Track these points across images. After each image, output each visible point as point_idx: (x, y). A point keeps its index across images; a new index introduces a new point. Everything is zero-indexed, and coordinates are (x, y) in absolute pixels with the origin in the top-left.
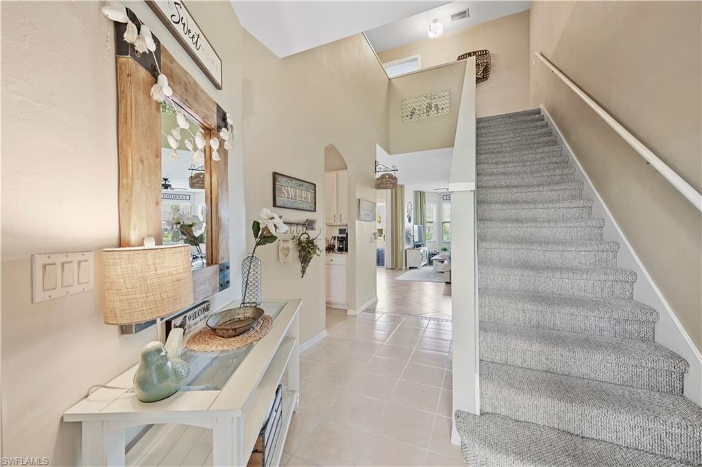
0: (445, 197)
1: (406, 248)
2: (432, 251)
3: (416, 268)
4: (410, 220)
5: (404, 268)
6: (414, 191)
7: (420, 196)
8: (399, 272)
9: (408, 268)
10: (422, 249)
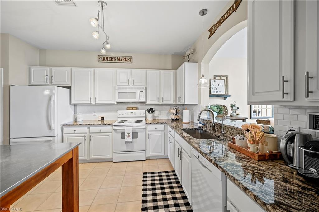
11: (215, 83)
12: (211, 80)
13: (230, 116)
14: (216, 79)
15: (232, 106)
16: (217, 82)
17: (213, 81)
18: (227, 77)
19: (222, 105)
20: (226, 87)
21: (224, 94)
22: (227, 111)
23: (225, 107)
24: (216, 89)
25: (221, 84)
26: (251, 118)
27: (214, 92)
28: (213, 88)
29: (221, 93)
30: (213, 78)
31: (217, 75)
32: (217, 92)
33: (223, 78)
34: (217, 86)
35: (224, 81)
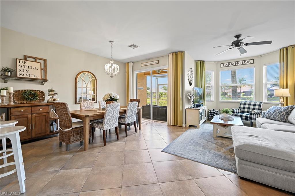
0: (222, 65)
1: (186, 107)
2: (211, 109)
3: (195, 127)
4: (190, 84)
5: (184, 125)
6: (195, 61)
7: (200, 64)
8: (180, 129)
9: (188, 126)
10: (201, 109)
11: (25, 64)
12: (18, 61)
13: (46, 102)
15: (51, 91)
16: (29, 64)
17: (22, 61)
18: (45, 61)
19: (38, 91)
20: (43, 71)
21: (40, 78)
22: (44, 97)
23: (42, 93)
24: (27, 72)
25: (35, 67)
26: (76, 103)
27: (23, 75)
28: (22, 70)
29: (34, 77)
30: (22, 58)
31: (30, 56)
32: (27, 75)
33: (38, 61)
34: (29, 68)
35: (41, 65)
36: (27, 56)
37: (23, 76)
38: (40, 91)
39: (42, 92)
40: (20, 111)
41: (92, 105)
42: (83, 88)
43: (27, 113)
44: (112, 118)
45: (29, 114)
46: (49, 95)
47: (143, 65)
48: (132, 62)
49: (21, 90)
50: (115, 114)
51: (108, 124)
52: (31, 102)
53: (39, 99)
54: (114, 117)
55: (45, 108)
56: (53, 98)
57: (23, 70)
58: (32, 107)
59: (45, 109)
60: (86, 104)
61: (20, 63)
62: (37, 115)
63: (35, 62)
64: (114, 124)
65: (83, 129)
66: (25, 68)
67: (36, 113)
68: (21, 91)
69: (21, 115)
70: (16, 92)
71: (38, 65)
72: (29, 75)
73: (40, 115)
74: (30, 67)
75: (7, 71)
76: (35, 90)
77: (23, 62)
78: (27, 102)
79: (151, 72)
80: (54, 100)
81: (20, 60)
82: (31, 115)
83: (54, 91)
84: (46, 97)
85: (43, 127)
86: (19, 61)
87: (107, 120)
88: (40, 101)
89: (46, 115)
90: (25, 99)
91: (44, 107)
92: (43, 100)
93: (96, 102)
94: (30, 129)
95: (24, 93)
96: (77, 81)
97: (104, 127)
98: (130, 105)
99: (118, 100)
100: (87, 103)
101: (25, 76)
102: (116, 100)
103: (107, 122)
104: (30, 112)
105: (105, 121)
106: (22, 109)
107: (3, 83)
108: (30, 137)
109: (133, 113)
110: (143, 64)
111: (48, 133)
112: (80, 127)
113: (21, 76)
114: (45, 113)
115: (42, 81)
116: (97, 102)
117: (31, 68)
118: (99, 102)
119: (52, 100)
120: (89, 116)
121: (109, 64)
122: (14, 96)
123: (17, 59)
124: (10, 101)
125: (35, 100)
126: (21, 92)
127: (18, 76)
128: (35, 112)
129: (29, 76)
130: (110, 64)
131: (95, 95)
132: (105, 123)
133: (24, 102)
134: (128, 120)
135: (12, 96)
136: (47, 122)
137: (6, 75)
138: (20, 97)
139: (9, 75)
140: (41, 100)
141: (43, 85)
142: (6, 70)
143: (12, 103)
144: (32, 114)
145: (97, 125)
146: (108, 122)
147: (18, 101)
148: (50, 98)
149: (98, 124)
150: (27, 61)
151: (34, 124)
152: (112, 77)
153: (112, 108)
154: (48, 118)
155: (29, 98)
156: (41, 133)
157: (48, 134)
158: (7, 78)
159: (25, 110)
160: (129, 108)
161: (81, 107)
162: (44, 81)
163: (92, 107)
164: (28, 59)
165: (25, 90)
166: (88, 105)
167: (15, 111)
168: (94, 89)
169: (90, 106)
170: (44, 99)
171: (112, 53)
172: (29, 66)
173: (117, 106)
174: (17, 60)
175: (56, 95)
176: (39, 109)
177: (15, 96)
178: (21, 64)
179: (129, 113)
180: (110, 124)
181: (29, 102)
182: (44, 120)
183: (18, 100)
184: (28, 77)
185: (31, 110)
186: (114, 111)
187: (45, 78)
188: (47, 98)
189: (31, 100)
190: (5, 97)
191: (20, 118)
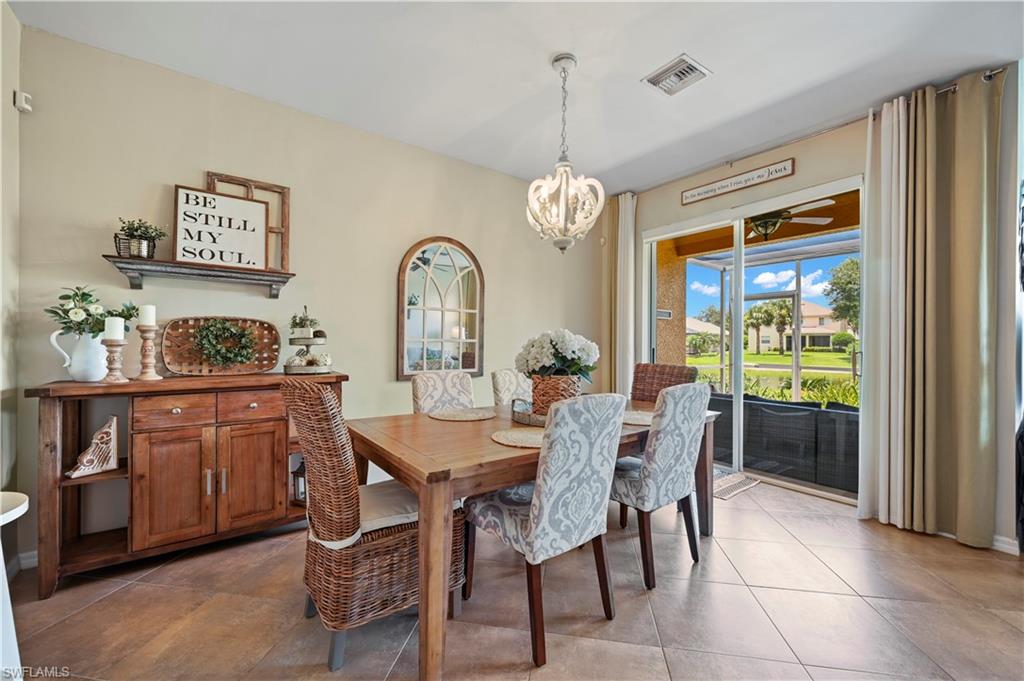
5: (1010, 546)
11: (208, 210)
12: (182, 193)
13: (282, 371)
14: (218, 190)
15: (300, 323)
16: (223, 206)
17: (197, 198)
18: (282, 192)
19: (254, 322)
20: (277, 239)
21: (260, 266)
22: (277, 350)
23: (270, 332)
24: (214, 241)
25: (245, 222)
26: (399, 376)
27: (197, 253)
28: (194, 234)
29: (240, 262)
30: (200, 183)
31: (227, 176)
32: (213, 255)
33: (258, 194)
34: (220, 225)
35: (267, 210)
36: (215, 174)
37: (198, 260)
38: (262, 324)
39: (271, 328)
40: (171, 412)
41: (465, 390)
42: (428, 313)
43: (199, 418)
44: (580, 485)
45: (206, 425)
46: (292, 342)
47: (689, 196)
48: (634, 193)
49: (192, 319)
50: (596, 461)
51: (555, 524)
52: (225, 369)
53: (257, 359)
54: (589, 478)
55: (272, 400)
56: (308, 352)
57: (200, 232)
58: (220, 395)
59: (269, 404)
60: (439, 384)
61: (187, 202)
62: (240, 429)
63: (246, 199)
64: (588, 520)
65: (414, 539)
66: (207, 223)
67: (237, 422)
68: (191, 323)
69: (174, 430)
70: (175, 325)
71: (254, 213)
72: (221, 252)
73: (248, 432)
74: (225, 222)
75: (135, 237)
76: (245, 321)
77: (201, 200)
78: (210, 371)
79: (739, 227)
80: (311, 363)
81: (188, 192)
82: (212, 430)
83: (313, 323)
84: (282, 351)
85: (263, 487)
86: (188, 195)
87: (552, 500)
88: (263, 366)
89: (273, 433)
90: (204, 357)
91: (267, 395)
92: (273, 360)
93: (480, 374)
94: (209, 492)
95: (201, 329)
96: (404, 281)
97: (537, 544)
98: (676, 404)
99: (593, 368)
100: (443, 380)
101: (206, 260)
102: (583, 371)
103: (550, 516)
104: (211, 418)
105: (541, 508)
106: (178, 404)
107: (126, 288)
108: (208, 529)
109: (682, 450)
110: (695, 192)
111: (280, 511)
112: (401, 528)
113: (189, 258)
114: (272, 423)
115: (270, 280)
116: (482, 375)
117: (230, 227)
118: (494, 376)
119: (304, 363)
120: (452, 477)
121: (549, 178)
122: (166, 343)
123: (177, 187)
124: (145, 366)
125: (242, 362)
126: (193, 327)
127: (180, 258)
128: (232, 416)
129: (221, 259)
130: (554, 178)
131: (476, 341)
132: (538, 517)
133: (200, 371)
134: (658, 488)
135: (150, 343)
136: (279, 461)
137: (135, 253)
138: (187, 346)
139: (144, 253)
140: (265, 362)
141: (276, 296)
142: (133, 232)
143: (152, 376)
144: (219, 425)
145: (491, 518)
146: (560, 515)
147: (180, 364)
148: (298, 354)
149: (498, 512)
150: (214, 196)
151: (224, 470)
152: (563, 249)
153: (585, 429)
154: (284, 443)
155: (218, 352)
156: (255, 512)
157: (282, 519)
158: (134, 267)
159: (192, 406)
160: (665, 421)
161: (415, 397)
162: (274, 281)
163: (464, 399)
164: (221, 187)
165: (207, 319)
166: (445, 390)
167: (151, 412)
168: (471, 317)
169: (454, 392)
170: (276, 358)
171: (564, 120)
172: (221, 218)
173: (611, 411)
174: (180, 190)
175: (320, 341)
176: (244, 404)
177: (169, 343)
178: (192, 209)
179: (667, 451)
180: (567, 526)
181: (220, 371)
182: (266, 455)
183: (179, 359)
184: (216, 261)
185: (214, 409)
186: (591, 445)
187: (282, 266)
188: (287, 354)
189: (226, 359)
190: (119, 349)
191: (172, 441)
